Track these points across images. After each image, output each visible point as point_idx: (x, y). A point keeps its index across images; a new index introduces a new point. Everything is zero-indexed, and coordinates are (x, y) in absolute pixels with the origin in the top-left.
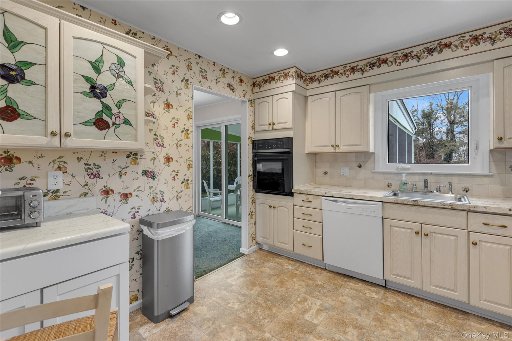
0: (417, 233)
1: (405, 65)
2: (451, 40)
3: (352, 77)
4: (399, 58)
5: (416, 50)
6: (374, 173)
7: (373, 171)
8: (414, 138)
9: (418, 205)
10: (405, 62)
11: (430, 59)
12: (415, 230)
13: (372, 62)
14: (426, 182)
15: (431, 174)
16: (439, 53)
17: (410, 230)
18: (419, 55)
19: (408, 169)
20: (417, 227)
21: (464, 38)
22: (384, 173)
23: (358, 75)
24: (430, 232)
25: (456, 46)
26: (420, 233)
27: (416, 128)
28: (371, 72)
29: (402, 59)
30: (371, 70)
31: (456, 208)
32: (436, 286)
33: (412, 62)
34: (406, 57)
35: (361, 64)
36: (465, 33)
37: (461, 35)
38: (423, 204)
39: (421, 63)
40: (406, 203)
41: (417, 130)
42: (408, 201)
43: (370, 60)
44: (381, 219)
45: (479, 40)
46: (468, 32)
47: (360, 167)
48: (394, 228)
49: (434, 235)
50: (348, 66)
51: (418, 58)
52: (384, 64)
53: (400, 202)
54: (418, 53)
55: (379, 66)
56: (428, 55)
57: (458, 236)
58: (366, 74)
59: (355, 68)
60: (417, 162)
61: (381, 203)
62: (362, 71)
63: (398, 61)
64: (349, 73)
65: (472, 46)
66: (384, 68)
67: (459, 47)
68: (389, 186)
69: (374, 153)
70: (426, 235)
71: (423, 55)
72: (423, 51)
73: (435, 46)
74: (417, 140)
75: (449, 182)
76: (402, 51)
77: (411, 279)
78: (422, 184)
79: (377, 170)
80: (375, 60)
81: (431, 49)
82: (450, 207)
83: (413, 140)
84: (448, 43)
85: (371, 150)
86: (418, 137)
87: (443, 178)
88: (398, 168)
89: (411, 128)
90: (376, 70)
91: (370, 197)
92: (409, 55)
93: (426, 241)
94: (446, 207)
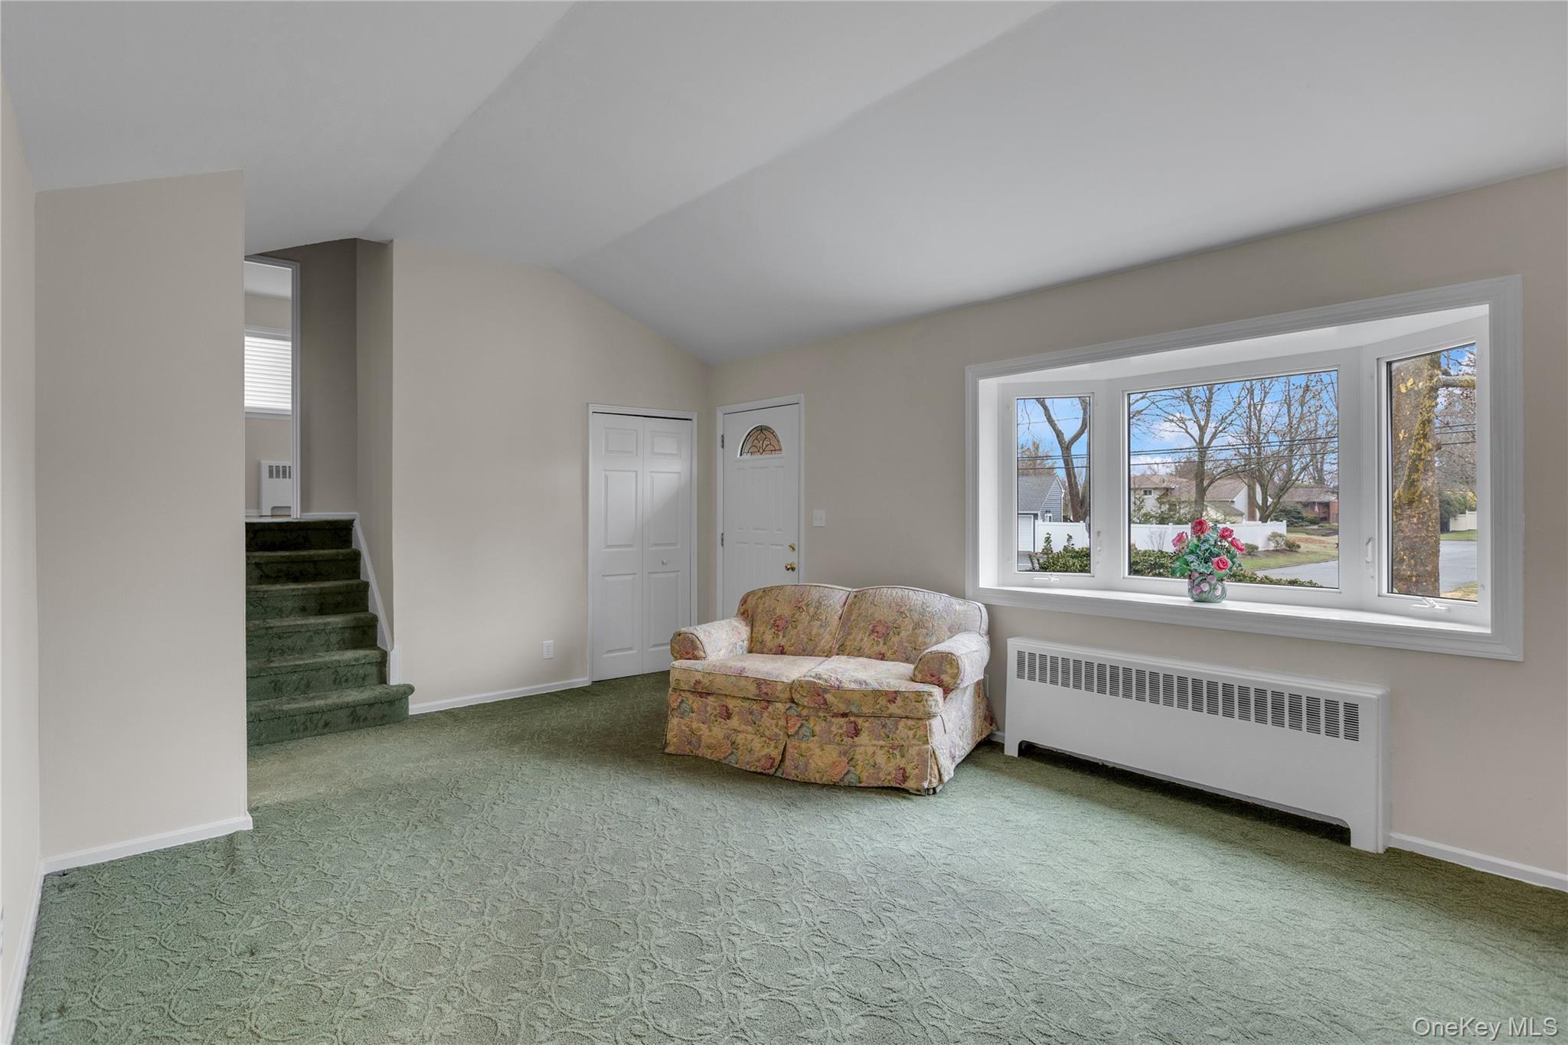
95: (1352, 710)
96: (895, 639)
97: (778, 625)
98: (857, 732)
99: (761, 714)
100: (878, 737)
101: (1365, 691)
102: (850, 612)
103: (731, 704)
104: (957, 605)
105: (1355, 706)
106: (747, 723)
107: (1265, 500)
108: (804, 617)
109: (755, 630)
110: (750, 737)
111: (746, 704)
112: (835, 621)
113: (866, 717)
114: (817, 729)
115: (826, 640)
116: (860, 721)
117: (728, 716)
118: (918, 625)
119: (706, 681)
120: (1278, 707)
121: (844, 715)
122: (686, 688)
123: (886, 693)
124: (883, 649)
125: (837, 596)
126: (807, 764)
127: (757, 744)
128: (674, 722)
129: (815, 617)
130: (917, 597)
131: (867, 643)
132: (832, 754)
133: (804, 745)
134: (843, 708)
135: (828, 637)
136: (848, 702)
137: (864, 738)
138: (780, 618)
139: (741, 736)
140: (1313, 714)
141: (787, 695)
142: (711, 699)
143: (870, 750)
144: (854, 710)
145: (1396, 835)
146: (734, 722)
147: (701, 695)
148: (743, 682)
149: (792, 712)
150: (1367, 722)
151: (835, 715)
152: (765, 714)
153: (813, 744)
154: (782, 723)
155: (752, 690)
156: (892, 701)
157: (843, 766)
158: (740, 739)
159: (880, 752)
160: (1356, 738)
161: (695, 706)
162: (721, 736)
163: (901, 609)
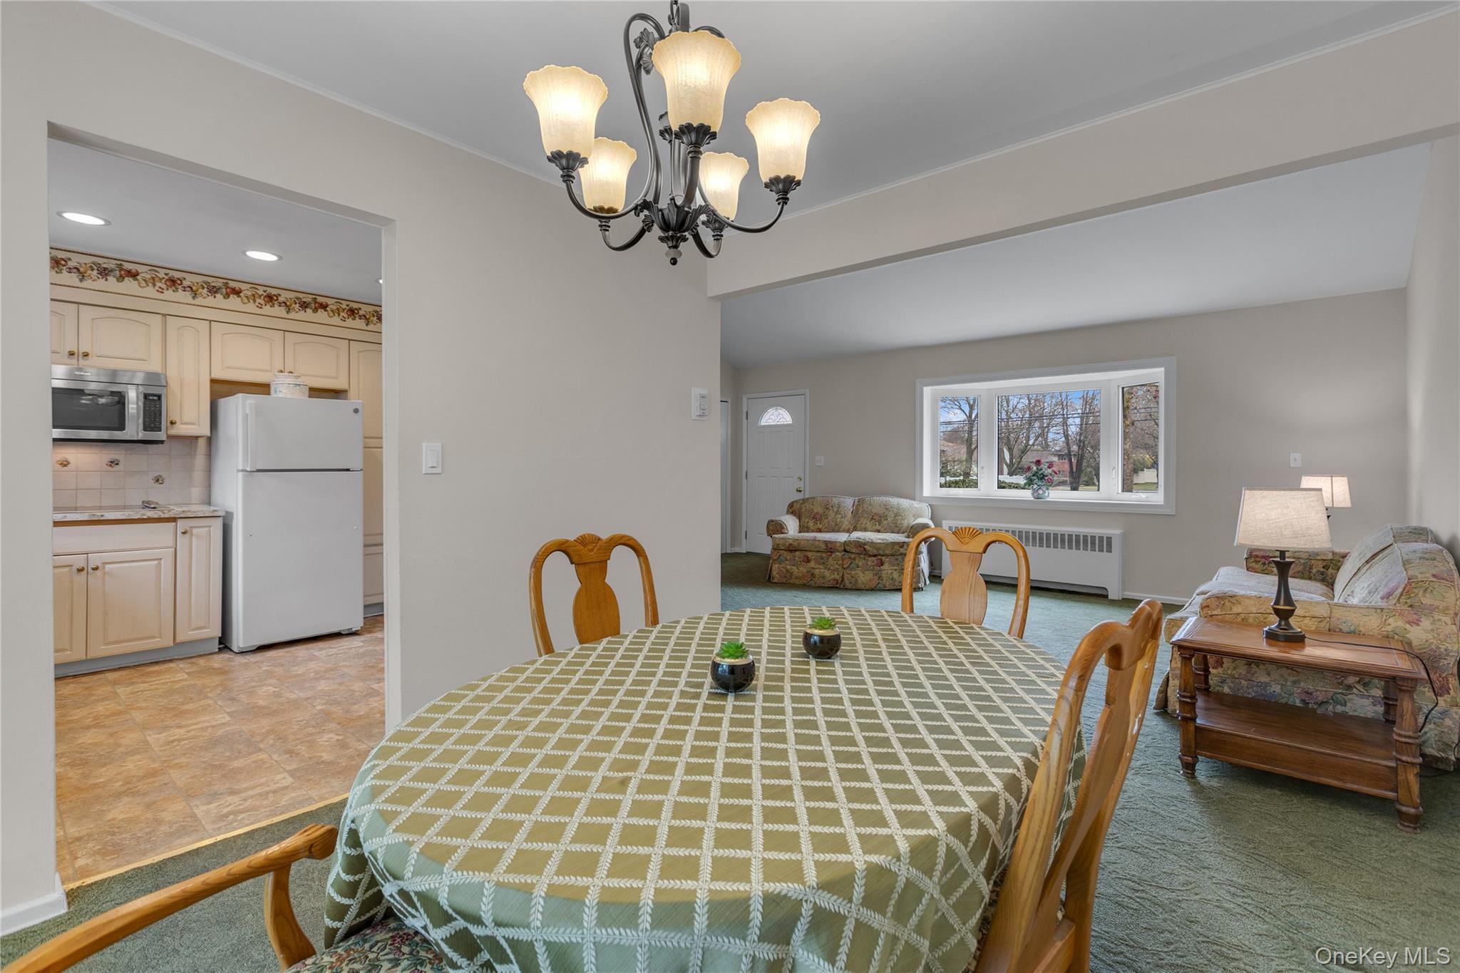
95: (1109, 539)
96: (885, 522)
97: (817, 518)
98: (882, 564)
99: (828, 559)
100: (894, 565)
101: (1114, 531)
102: (857, 509)
103: (810, 554)
104: (916, 504)
105: (1111, 538)
106: (820, 564)
107: (1011, 459)
108: (831, 514)
109: (802, 521)
110: (822, 571)
111: (819, 554)
112: (849, 515)
113: (886, 555)
114: (860, 564)
115: (846, 524)
116: (884, 558)
117: (808, 561)
118: (896, 515)
119: (795, 544)
120: (1078, 542)
121: (875, 556)
122: (783, 548)
123: (899, 543)
124: (878, 527)
125: (848, 503)
126: (856, 580)
127: (827, 573)
128: (776, 566)
129: (837, 513)
130: (894, 501)
131: (869, 525)
132: (869, 575)
133: (853, 573)
134: (875, 552)
135: (846, 523)
136: (878, 549)
137: (886, 566)
138: (817, 513)
139: (817, 570)
140: (1093, 543)
141: (843, 548)
142: (797, 553)
143: (890, 572)
144: (881, 552)
145: (1126, 593)
146: (812, 564)
147: (791, 551)
148: (817, 543)
149: (846, 556)
150: (1116, 545)
151: (870, 556)
152: (830, 559)
153: (859, 572)
154: (840, 562)
155: (823, 546)
156: (902, 547)
157: (875, 581)
158: (817, 572)
159: (895, 572)
160: (1111, 552)
161: (788, 557)
162: (805, 571)
163: (887, 507)
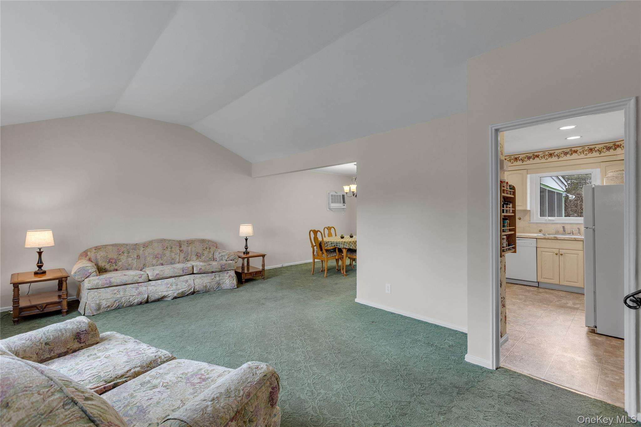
0: (557, 254)
1: (550, 160)
2: (578, 149)
3: (515, 163)
4: (547, 155)
5: (557, 152)
6: (530, 223)
7: (529, 222)
8: (564, 195)
9: (557, 239)
10: (550, 158)
11: (565, 158)
12: (555, 253)
13: (529, 156)
14: (564, 227)
15: (568, 223)
16: (570, 155)
17: (552, 253)
18: (558, 155)
19: (553, 220)
20: (556, 251)
21: (585, 149)
22: (537, 223)
23: (519, 163)
24: (564, 253)
25: (580, 152)
26: (558, 254)
27: (566, 186)
28: (528, 162)
29: (548, 156)
30: (528, 161)
31: (577, 240)
32: (567, 281)
33: (554, 159)
34: (551, 155)
35: (521, 156)
36: (585, 146)
37: (583, 147)
38: (560, 239)
39: (560, 159)
40: (550, 238)
41: (567, 187)
42: (552, 237)
43: (527, 155)
44: (536, 248)
45: (593, 151)
46: (587, 146)
47: (520, 219)
48: (543, 253)
49: (566, 254)
50: (513, 156)
51: (558, 156)
52: (537, 158)
53: (547, 238)
54: (558, 154)
55: (534, 159)
56: (564, 156)
57: (578, 254)
58: (525, 163)
59: (518, 158)
60: (565, 216)
61: (536, 239)
62: (523, 160)
63: (546, 157)
64: (513, 161)
65: (589, 153)
66: (537, 160)
67: (582, 153)
68: (540, 231)
69: (530, 211)
70: (562, 255)
71: (561, 155)
72: (561, 153)
73: (569, 151)
74: (567, 197)
75: (578, 228)
76: (548, 152)
77: (553, 279)
78: (562, 229)
79: (532, 221)
80: (531, 155)
81: (566, 152)
82: (574, 239)
83: (564, 197)
84: (576, 150)
85: (528, 208)
86: (568, 194)
87: (575, 225)
88: (546, 220)
89: (561, 187)
90: (531, 161)
91: (529, 236)
92: (553, 154)
93: (561, 258)
94: (572, 239)
